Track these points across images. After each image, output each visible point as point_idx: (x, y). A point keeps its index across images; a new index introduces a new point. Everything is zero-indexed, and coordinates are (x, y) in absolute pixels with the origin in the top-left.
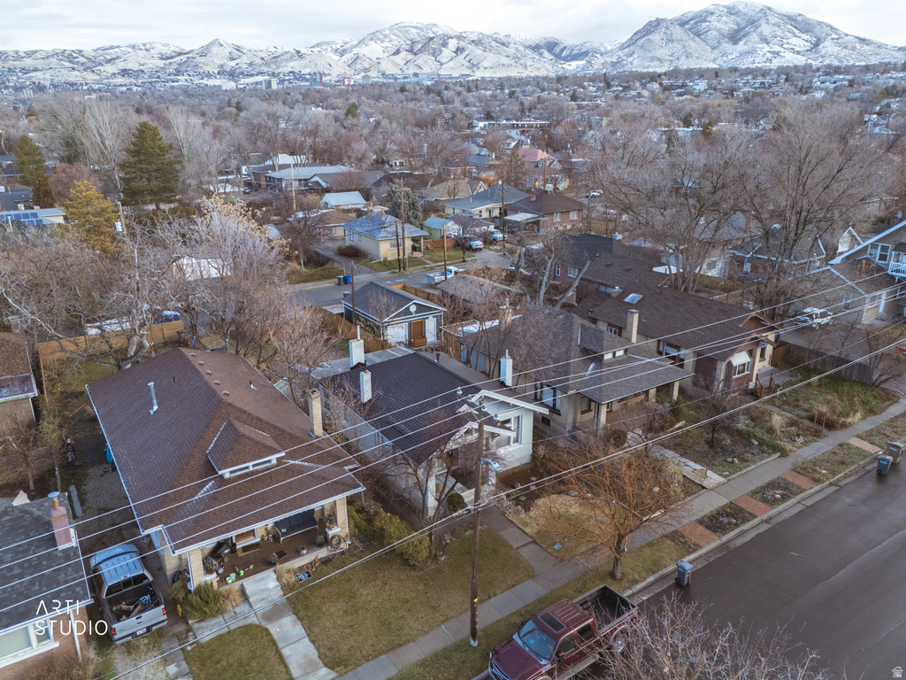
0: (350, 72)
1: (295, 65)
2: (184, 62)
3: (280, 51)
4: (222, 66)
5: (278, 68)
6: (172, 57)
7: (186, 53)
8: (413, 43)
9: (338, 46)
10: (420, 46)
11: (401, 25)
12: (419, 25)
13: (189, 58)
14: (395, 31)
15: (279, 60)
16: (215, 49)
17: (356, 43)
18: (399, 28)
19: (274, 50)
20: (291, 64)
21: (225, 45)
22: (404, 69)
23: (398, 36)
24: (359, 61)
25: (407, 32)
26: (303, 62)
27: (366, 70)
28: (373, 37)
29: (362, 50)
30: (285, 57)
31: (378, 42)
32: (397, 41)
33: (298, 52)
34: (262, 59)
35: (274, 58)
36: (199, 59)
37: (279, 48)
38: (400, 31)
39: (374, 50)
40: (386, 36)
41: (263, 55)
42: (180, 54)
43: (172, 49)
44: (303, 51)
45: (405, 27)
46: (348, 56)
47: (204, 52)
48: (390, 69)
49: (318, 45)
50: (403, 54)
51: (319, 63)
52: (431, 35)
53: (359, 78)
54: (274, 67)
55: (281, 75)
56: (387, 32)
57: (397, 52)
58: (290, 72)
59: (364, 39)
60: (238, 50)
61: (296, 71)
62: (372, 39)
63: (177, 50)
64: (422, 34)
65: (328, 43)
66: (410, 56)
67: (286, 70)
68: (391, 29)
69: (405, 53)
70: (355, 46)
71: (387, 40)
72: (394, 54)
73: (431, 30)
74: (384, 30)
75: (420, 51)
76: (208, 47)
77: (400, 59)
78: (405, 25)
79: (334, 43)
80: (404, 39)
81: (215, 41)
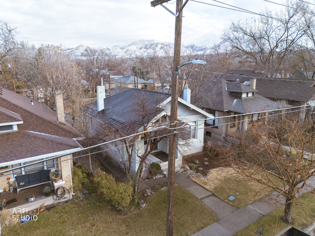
0: (125, 55)
2: (70, 52)
3: (102, 48)
4: (82, 53)
6: (66, 50)
7: (71, 49)
8: (146, 45)
9: (122, 47)
10: (149, 46)
12: (148, 40)
13: (72, 50)
14: (140, 42)
16: (81, 48)
17: (127, 46)
18: (142, 41)
19: (100, 48)
20: (106, 52)
21: (84, 46)
22: (143, 54)
23: (141, 43)
24: (128, 51)
25: (144, 42)
27: (131, 54)
28: (133, 44)
29: (129, 48)
30: (104, 50)
31: (135, 45)
32: (141, 45)
33: (108, 49)
36: (75, 51)
39: (133, 48)
40: (137, 44)
41: (96, 49)
42: (69, 49)
43: (67, 48)
44: (110, 48)
46: (124, 50)
47: (77, 49)
48: (139, 53)
49: (115, 46)
50: (143, 49)
51: (115, 52)
52: (152, 43)
53: (128, 57)
56: (138, 42)
57: (141, 48)
58: (106, 55)
59: (130, 44)
60: (88, 48)
62: (133, 45)
63: (68, 48)
64: (149, 43)
65: (118, 46)
66: (145, 50)
70: (127, 47)
72: (140, 49)
73: (152, 42)
74: (137, 42)
75: (149, 48)
76: (79, 47)
77: (142, 51)
78: (144, 40)
79: (120, 46)
80: (144, 44)
81: (81, 45)
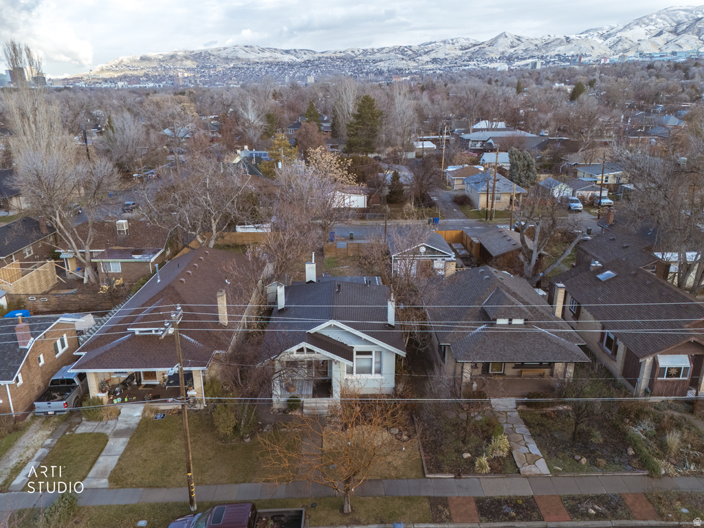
0: (609, 52)
1: (561, 49)
2: (477, 51)
3: (552, 38)
4: (503, 53)
5: (548, 52)
6: (469, 48)
7: (479, 45)
8: (679, 24)
9: (604, 32)
10: (685, 27)
11: (670, 9)
12: (689, 8)
13: (480, 48)
14: (662, 15)
15: (550, 45)
16: (501, 40)
17: (621, 28)
18: (669, 12)
19: (547, 38)
20: (559, 48)
21: (509, 37)
22: (663, 49)
23: (664, 19)
24: (620, 43)
25: (674, 15)
26: (570, 46)
27: (626, 51)
28: (639, 22)
29: (627, 34)
30: (555, 43)
31: (643, 26)
32: (661, 24)
33: (567, 38)
34: (536, 45)
35: (546, 44)
36: (488, 49)
37: (552, 36)
38: (668, 15)
39: (639, 33)
40: (652, 20)
41: (537, 42)
42: (475, 45)
43: (471, 42)
44: (572, 37)
45: (674, 10)
46: (611, 39)
47: (492, 43)
48: (648, 48)
49: (587, 31)
50: (666, 36)
51: (583, 46)
52: (700, 16)
53: (616, 58)
54: (544, 51)
55: (548, 58)
56: (654, 16)
57: (660, 34)
58: (557, 55)
59: (630, 24)
60: (518, 40)
61: (562, 54)
62: (637, 24)
63: (474, 42)
64: (690, 15)
65: (596, 30)
66: (672, 37)
67: (553, 53)
68: (658, 14)
69: (667, 34)
70: (620, 31)
71: (653, 23)
72: (655, 36)
73: (701, 11)
74: (651, 15)
75: (684, 31)
76: (497, 38)
77: (660, 41)
78: (673, 9)
79: (601, 29)
80: (670, 21)
81: (502, 34)
